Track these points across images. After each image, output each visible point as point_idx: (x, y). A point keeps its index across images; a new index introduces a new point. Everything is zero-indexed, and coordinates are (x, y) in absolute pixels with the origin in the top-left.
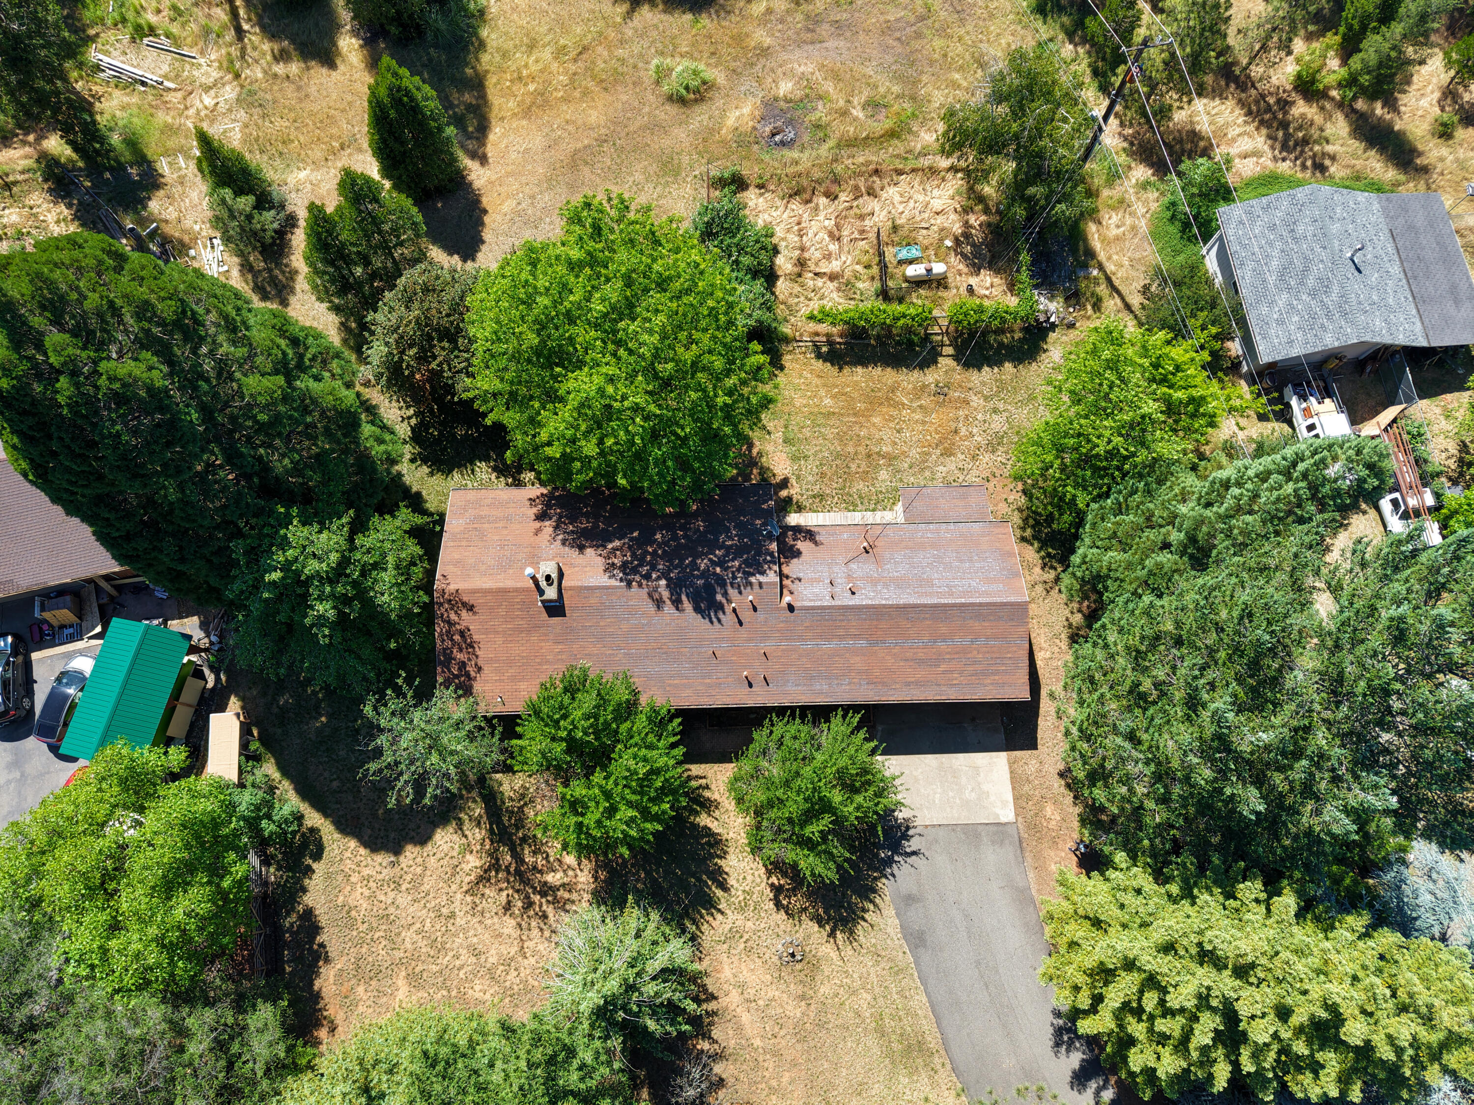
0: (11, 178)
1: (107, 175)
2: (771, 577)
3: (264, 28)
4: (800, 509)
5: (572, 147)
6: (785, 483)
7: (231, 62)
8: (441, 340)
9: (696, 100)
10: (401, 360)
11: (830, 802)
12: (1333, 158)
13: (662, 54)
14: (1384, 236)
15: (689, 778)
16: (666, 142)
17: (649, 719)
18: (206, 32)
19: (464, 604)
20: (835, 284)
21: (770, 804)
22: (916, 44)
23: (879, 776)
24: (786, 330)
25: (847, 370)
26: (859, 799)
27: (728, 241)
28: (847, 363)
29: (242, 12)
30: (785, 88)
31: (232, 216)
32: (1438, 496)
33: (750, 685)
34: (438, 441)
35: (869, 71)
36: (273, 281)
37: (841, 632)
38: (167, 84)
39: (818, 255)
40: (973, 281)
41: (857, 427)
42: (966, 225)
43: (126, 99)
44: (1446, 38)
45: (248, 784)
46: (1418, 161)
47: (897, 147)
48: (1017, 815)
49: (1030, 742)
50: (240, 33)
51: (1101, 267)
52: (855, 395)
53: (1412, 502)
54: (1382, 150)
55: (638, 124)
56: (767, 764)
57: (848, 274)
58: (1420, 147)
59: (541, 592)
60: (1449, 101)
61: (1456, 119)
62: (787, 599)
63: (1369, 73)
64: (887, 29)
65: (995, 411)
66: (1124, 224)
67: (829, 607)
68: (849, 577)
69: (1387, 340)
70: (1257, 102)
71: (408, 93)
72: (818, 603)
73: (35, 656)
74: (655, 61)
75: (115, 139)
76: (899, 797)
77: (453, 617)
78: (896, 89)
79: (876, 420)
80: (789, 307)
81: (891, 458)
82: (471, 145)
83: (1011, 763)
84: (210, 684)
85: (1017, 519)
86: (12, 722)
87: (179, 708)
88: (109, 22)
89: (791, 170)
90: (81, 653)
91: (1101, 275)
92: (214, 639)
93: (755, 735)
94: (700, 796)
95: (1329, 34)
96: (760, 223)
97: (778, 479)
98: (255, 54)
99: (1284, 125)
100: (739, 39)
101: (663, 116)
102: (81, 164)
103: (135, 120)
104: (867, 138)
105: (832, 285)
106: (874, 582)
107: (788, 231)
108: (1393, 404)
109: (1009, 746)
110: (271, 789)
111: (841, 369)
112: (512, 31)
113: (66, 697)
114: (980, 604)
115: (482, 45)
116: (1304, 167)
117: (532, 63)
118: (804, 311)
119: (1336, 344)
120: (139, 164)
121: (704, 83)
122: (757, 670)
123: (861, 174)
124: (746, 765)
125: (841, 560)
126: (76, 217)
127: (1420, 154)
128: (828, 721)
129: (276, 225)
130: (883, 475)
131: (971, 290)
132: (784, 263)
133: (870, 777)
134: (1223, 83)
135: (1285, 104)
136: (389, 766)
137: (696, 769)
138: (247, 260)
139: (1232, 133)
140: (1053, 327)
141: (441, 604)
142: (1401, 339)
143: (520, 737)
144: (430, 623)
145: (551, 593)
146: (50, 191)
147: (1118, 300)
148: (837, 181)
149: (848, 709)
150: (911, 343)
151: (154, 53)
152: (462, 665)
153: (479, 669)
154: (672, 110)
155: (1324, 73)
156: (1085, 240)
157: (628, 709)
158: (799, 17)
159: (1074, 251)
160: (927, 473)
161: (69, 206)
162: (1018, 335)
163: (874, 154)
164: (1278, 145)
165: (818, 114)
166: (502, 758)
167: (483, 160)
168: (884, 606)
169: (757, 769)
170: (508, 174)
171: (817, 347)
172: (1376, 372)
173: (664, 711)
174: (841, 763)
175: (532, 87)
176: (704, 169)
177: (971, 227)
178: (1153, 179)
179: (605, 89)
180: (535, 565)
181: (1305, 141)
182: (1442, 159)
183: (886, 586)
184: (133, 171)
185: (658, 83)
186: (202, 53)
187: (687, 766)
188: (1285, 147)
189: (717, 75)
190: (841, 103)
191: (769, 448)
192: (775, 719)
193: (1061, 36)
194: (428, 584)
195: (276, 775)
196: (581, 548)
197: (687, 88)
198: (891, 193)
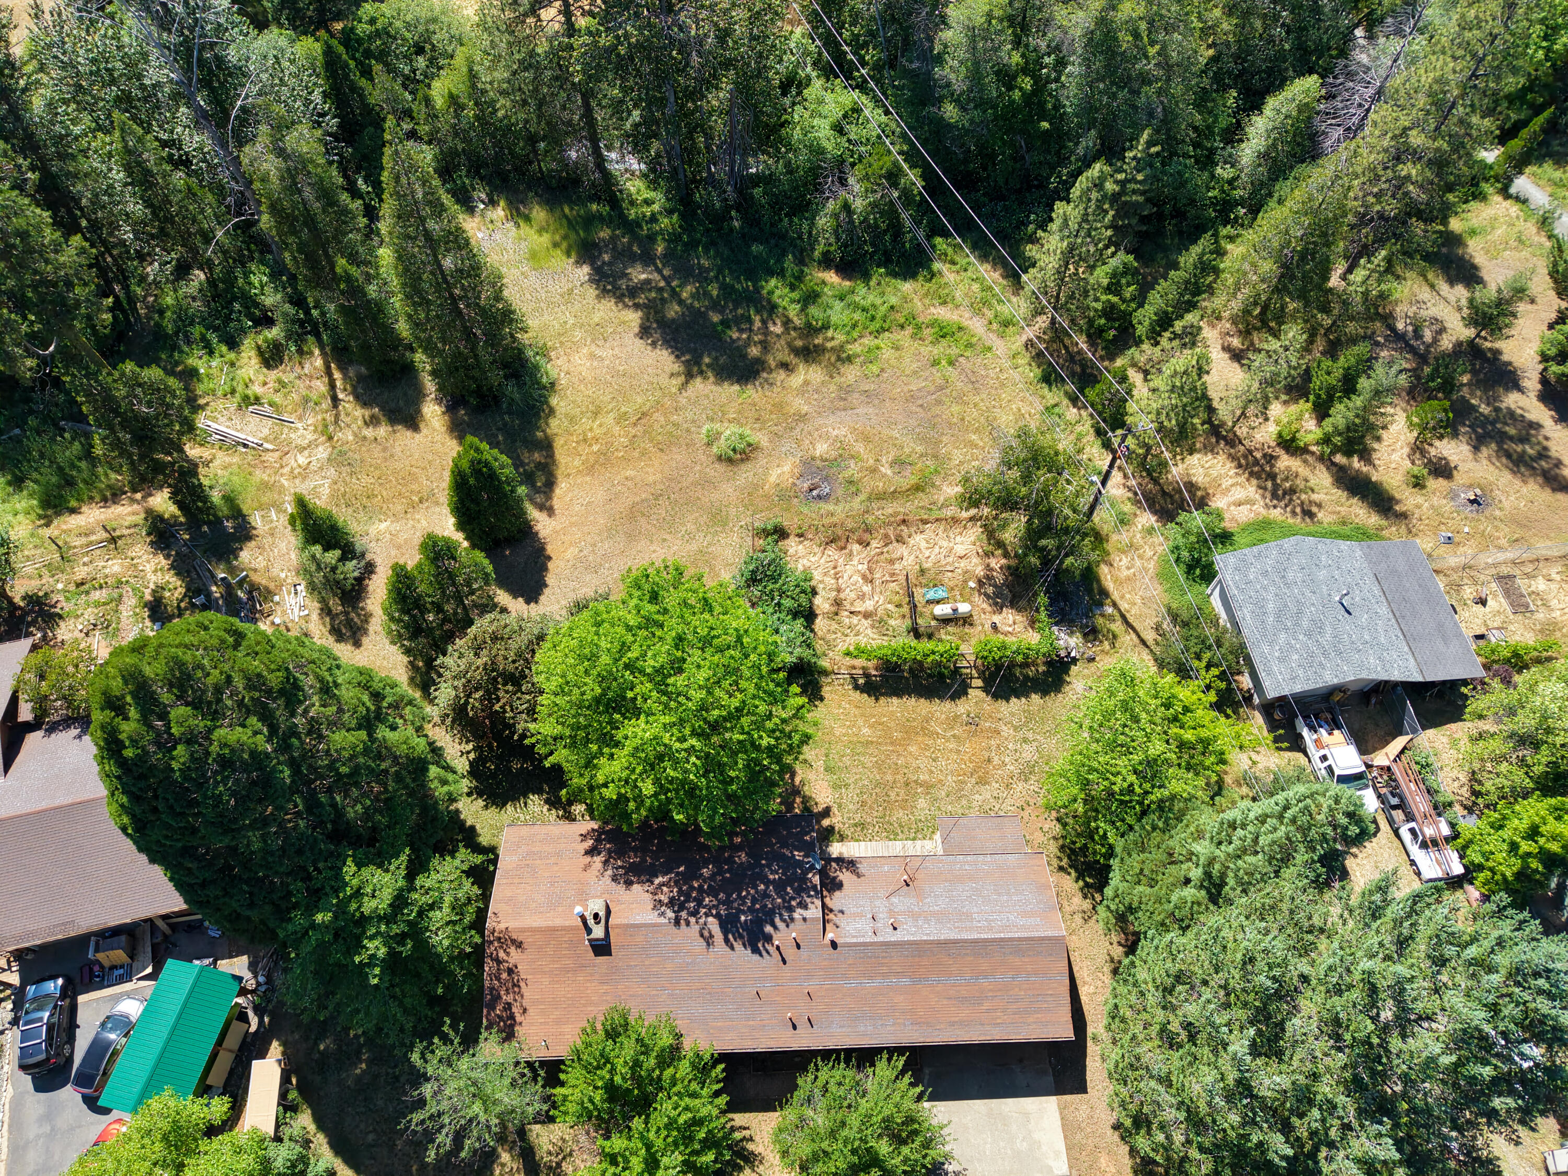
0: (118, 533)
1: (205, 528)
2: (814, 911)
3: (357, 397)
4: (842, 838)
5: (629, 502)
6: (827, 812)
7: (326, 426)
8: (505, 685)
9: (742, 460)
10: (467, 703)
11: (877, 1154)
12: (1319, 506)
13: (712, 420)
14: (1369, 580)
15: (733, 1129)
16: (715, 496)
17: (693, 1066)
18: (306, 400)
19: (513, 941)
20: (869, 621)
21: (815, 1158)
22: (937, 410)
23: (926, 1125)
24: (824, 663)
25: (883, 700)
26: (905, 1150)
27: (771, 586)
28: (882, 694)
29: (339, 384)
30: (821, 449)
31: (319, 568)
32: (1452, 825)
33: (795, 1027)
34: (494, 775)
35: (895, 434)
36: (349, 623)
37: (885, 969)
38: (266, 445)
39: (853, 595)
40: (996, 619)
41: (894, 757)
42: (988, 567)
43: (227, 459)
44: (1408, 402)
45: (286, 1138)
46: (1397, 508)
47: (922, 500)
48: (1070, 1167)
49: (1080, 1087)
50: (335, 400)
51: (1115, 605)
52: (892, 724)
53: (1429, 832)
54: (1363, 498)
55: (690, 480)
56: (812, 1114)
57: (880, 612)
58: (1397, 496)
59: (589, 931)
60: (1418, 455)
61: (1425, 471)
62: (830, 936)
63: (1340, 434)
64: (911, 397)
65: (1025, 740)
66: (1133, 566)
67: (872, 944)
68: (891, 912)
69: (1384, 677)
70: (1245, 457)
71: (487, 464)
72: (861, 940)
73: (81, 999)
74: (706, 427)
75: (216, 497)
76: (948, 1148)
77: (502, 954)
78: (920, 449)
79: (913, 749)
80: (827, 643)
81: (928, 786)
82: (539, 499)
83: (1062, 1109)
84: (253, 1028)
85: (1053, 848)
86: (50, 1071)
87: (221, 1053)
88: (220, 393)
89: (826, 521)
90: (129, 995)
91: (1116, 613)
92: (261, 979)
93: (800, 1081)
94: (744, 1149)
95: (1302, 401)
96: (800, 568)
97: (820, 808)
98: (347, 420)
99: (1272, 476)
100: (779, 407)
101: (712, 473)
102: (182, 519)
103: (235, 478)
104: (895, 492)
105: (866, 623)
106: (915, 916)
107: (825, 574)
108: (1401, 733)
109: (1059, 1089)
110: (307, 1143)
111: (877, 699)
112: (579, 400)
113: (109, 1043)
114: (1020, 939)
115: (552, 411)
116: (1294, 513)
117: (596, 428)
118: (842, 647)
119: (1336, 681)
120: (234, 518)
121: (749, 445)
122: (800, 1011)
123: (890, 524)
124: (790, 1114)
125: (882, 893)
126: (172, 567)
127: (1398, 502)
128: (873, 1065)
129: (356, 574)
130: (922, 803)
131: (994, 627)
132: (822, 603)
133: (916, 1126)
134: (1214, 440)
135: (1270, 458)
136: (431, 1117)
137: (740, 1119)
138: (327, 605)
139: (1226, 483)
140: (1074, 661)
141: (491, 942)
142: (1396, 675)
143: (562, 1084)
144: (480, 965)
145: (598, 932)
146: (152, 543)
147: (1134, 636)
148: (868, 530)
149: (893, 1051)
150: (941, 676)
151: (257, 418)
152: (508, 1006)
153: (525, 1010)
154: (721, 468)
155: (1302, 433)
156: (1098, 581)
157: (671, 1055)
158: (833, 387)
159: (1089, 591)
160: (964, 802)
161: (167, 557)
162: (1042, 669)
163: (902, 505)
164: (1268, 495)
165: (850, 472)
166: (545, 1107)
167: (550, 511)
168: (926, 942)
169: (802, 1119)
170: (572, 524)
171: (854, 679)
172: (1381, 703)
173: (707, 1057)
174: (886, 1112)
175: (595, 448)
176: (749, 520)
177: (992, 570)
178: (1156, 525)
179: (661, 450)
180: (584, 902)
181: (1292, 491)
182: (1418, 506)
183: (927, 921)
184: (229, 524)
185: (709, 444)
186: (300, 418)
187: (730, 1116)
188: (1274, 496)
189: (761, 438)
190: (871, 462)
191: (811, 776)
192: (820, 1063)
193: (1066, 402)
194: (479, 923)
195: (312, 1127)
196: (629, 883)
197: (734, 450)
198: (918, 540)
